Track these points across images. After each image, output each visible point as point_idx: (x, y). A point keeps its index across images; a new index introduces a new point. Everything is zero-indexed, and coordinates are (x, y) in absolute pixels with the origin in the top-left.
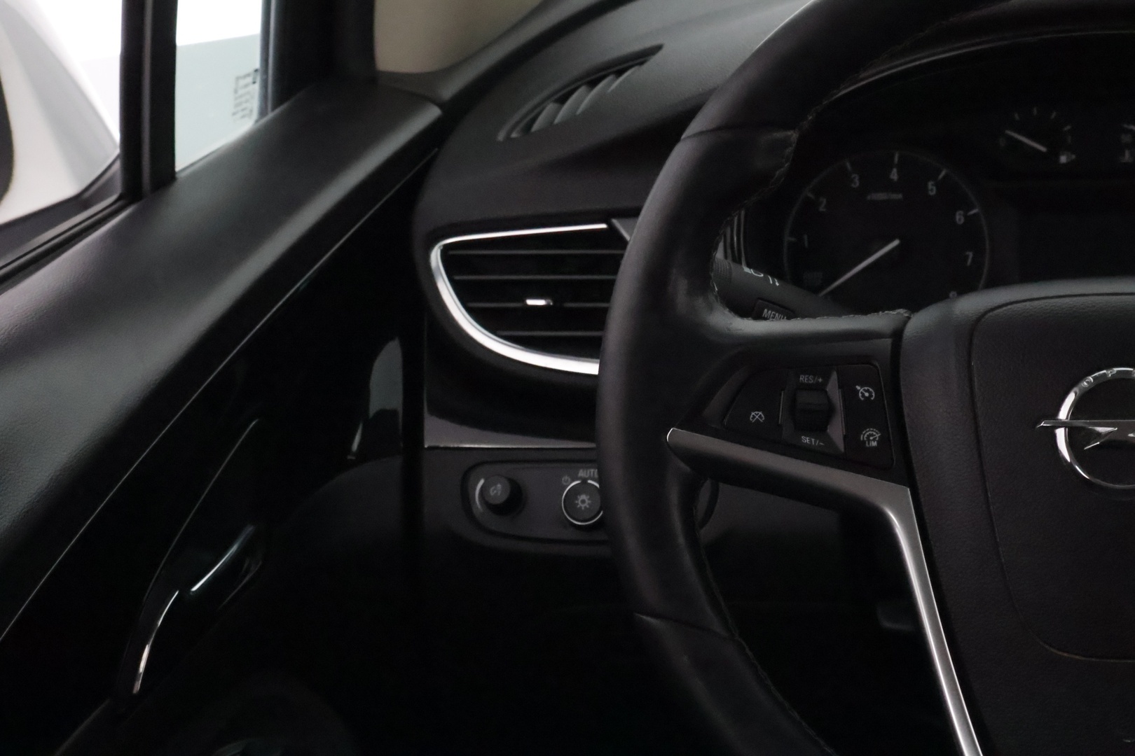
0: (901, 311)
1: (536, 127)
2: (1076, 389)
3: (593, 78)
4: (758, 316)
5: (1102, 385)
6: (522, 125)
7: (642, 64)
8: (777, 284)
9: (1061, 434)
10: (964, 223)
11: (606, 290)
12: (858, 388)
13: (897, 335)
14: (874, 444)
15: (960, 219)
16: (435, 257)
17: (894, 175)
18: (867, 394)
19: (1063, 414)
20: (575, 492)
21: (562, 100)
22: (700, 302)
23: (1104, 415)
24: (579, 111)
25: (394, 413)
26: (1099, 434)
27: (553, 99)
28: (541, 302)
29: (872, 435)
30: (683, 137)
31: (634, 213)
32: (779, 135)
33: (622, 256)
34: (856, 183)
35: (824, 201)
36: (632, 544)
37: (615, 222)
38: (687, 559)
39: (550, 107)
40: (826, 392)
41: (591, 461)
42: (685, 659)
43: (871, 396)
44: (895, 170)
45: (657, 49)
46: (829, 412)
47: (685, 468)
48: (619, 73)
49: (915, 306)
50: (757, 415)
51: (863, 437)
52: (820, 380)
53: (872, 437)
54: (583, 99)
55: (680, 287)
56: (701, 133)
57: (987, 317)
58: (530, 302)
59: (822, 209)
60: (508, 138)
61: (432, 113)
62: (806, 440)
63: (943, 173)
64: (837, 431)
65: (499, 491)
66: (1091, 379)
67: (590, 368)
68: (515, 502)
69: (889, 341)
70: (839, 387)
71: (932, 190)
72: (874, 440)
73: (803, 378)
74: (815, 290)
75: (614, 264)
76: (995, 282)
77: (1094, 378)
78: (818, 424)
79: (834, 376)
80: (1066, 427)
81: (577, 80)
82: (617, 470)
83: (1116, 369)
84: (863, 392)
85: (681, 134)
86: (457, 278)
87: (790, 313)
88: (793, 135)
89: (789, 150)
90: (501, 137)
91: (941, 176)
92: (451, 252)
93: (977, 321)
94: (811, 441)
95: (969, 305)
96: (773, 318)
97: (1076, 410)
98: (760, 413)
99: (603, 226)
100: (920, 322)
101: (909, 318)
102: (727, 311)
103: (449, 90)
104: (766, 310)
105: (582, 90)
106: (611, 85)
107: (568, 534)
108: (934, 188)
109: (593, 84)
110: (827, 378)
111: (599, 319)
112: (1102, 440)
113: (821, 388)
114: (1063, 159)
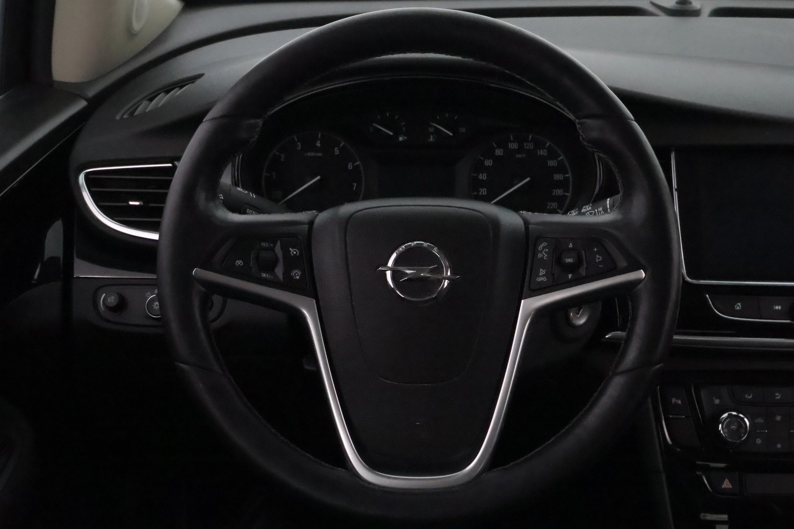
0: (314, 211)
1: (136, 114)
2: (397, 251)
3: (168, 89)
4: (245, 213)
5: (409, 250)
6: (129, 112)
7: (193, 83)
8: (254, 197)
9: (389, 273)
10: (352, 170)
11: (163, 198)
12: (291, 249)
13: (311, 223)
14: (298, 277)
15: (350, 167)
16: (82, 178)
17: (318, 144)
18: (295, 253)
19: (390, 264)
20: (152, 300)
21: (151, 100)
22: (211, 205)
23: (410, 265)
24: (159, 106)
25: (58, 258)
26: (407, 274)
27: (147, 99)
28: (137, 203)
29: (297, 273)
30: (204, 120)
31: (178, 159)
32: (253, 121)
33: (171, 181)
34: (299, 148)
35: (283, 155)
36: (174, 327)
37: (176, 163)
38: (202, 335)
39: (145, 103)
40: (274, 251)
41: (154, 285)
42: (201, 385)
43: (297, 252)
44: (319, 141)
45: (200, 76)
46: (275, 262)
47: (203, 289)
48: (181, 87)
49: (321, 210)
50: (239, 263)
51: (293, 274)
52: (272, 245)
53: (297, 274)
54: (162, 100)
55: (201, 197)
56: (213, 119)
57: (354, 215)
58: (131, 203)
59: (282, 160)
60: (122, 118)
61: (82, 104)
62: (264, 275)
63: (342, 144)
64: (279, 271)
65: (112, 300)
66: (403, 247)
67: (155, 236)
68: (121, 306)
69: (307, 226)
70: (281, 249)
71: (337, 152)
72: (298, 275)
73: (263, 244)
74: (276, 201)
75: (167, 184)
76: (366, 198)
77: (405, 247)
78: (270, 267)
79: (279, 243)
80: (391, 270)
81: (160, 89)
82: (167, 290)
83: (416, 242)
84: (293, 251)
85: (203, 119)
86: (92, 189)
87: (260, 211)
88: (260, 122)
89: (258, 129)
90: (118, 118)
91: (341, 145)
92: (91, 176)
93: (351, 217)
94: (266, 276)
95: (347, 209)
96: (252, 214)
97: (396, 261)
98: (241, 261)
99: (170, 165)
100: (323, 216)
101: (317, 215)
102: (225, 210)
103: (92, 92)
104: (248, 210)
105: (162, 95)
106: (177, 92)
107: (150, 322)
108: (338, 151)
109: (167, 92)
110: (275, 243)
111: (159, 212)
112: (408, 277)
113: (272, 249)
114: (401, 139)
